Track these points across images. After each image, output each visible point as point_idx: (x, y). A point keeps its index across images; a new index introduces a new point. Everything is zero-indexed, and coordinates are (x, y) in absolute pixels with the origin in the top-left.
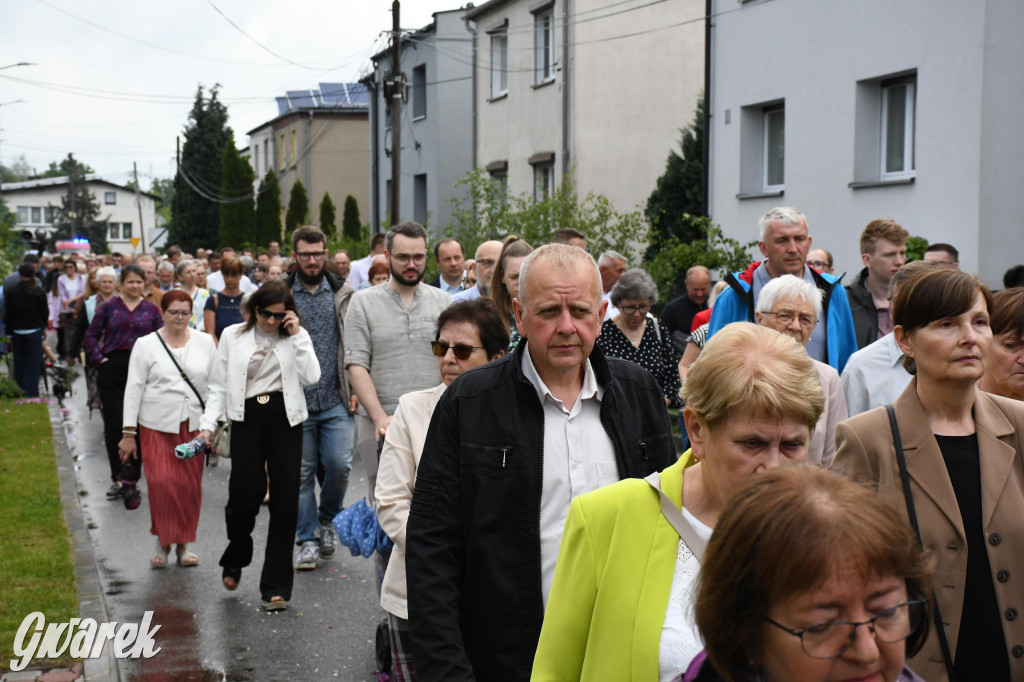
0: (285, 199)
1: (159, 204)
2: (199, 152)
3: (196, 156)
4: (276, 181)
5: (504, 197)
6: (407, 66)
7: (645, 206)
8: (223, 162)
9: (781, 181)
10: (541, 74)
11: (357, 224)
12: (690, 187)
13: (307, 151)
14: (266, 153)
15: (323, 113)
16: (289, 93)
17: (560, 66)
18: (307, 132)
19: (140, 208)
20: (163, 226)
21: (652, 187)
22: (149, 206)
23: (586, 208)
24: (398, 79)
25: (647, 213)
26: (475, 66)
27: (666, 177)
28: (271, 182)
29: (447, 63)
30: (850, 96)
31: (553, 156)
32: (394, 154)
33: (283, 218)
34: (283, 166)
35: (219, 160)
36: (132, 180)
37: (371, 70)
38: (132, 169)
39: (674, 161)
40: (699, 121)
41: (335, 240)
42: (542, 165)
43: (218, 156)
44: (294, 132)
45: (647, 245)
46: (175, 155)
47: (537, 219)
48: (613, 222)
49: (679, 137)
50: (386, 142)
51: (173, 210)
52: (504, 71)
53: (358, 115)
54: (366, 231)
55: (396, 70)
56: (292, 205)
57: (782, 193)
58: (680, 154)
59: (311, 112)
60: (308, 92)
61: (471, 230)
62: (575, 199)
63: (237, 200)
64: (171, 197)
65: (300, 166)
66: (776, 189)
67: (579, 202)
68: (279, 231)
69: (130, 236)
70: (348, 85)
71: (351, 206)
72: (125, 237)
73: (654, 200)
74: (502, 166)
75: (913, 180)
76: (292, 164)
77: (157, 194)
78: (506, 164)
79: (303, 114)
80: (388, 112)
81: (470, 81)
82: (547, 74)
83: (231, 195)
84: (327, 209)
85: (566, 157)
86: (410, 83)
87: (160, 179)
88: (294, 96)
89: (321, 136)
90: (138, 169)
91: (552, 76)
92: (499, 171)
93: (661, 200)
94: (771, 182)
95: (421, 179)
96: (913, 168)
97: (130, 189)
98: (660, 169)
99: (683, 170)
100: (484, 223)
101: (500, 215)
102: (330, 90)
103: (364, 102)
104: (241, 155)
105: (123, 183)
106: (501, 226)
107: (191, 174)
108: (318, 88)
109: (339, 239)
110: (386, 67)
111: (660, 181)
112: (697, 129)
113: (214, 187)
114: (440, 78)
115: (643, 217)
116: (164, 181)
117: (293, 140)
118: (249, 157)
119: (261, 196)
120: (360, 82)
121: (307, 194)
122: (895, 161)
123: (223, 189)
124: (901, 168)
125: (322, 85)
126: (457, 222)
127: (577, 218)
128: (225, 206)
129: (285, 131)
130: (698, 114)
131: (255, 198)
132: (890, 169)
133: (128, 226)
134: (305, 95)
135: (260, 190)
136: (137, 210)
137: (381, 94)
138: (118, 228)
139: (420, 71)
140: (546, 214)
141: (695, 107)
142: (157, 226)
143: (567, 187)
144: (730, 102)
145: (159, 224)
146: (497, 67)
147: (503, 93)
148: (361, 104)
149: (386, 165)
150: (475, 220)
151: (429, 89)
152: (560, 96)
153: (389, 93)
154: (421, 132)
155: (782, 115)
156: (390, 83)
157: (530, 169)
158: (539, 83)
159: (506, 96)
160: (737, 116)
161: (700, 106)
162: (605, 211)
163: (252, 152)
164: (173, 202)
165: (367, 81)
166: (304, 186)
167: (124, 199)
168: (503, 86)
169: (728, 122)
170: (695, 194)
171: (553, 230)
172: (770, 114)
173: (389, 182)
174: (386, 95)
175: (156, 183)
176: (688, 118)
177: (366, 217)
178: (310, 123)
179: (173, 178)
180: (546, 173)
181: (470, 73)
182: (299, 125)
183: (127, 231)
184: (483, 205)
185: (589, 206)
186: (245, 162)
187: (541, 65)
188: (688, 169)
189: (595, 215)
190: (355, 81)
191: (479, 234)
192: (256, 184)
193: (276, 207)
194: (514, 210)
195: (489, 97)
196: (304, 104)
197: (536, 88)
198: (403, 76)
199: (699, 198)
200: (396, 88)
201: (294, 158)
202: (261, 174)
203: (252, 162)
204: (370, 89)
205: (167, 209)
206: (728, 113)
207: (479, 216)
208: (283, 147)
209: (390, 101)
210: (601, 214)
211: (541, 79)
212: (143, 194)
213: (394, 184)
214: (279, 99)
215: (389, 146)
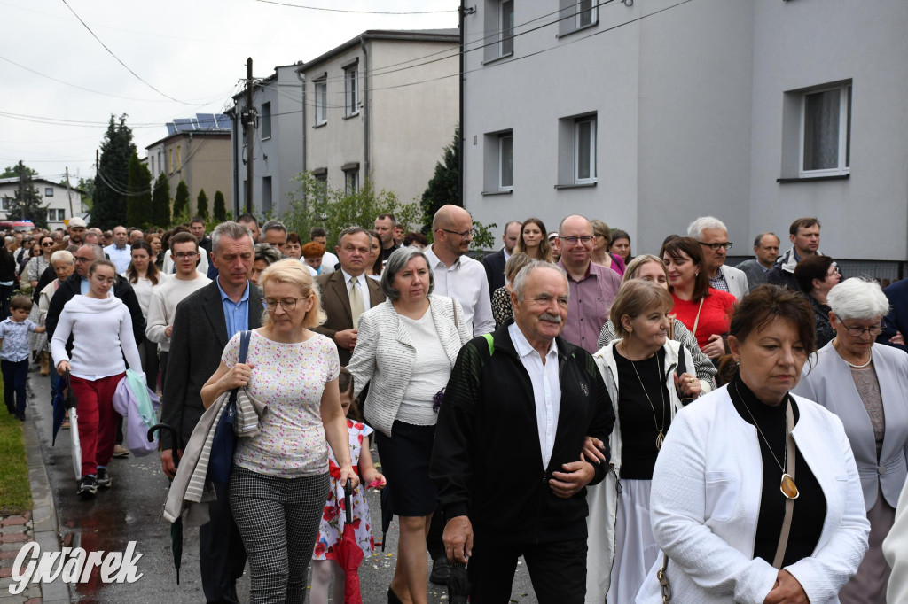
0: (173, 193)
1: (83, 196)
2: (112, 161)
3: (110, 163)
4: (166, 181)
5: (324, 192)
6: (258, 103)
7: (420, 199)
8: (129, 167)
9: (511, 184)
10: (350, 110)
11: (224, 211)
12: (451, 187)
13: (188, 160)
14: (159, 161)
15: (198, 135)
16: (175, 120)
17: (362, 104)
18: (188, 148)
19: (70, 199)
20: (87, 212)
21: (425, 186)
22: (77, 198)
23: (381, 202)
24: (251, 111)
25: (422, 204)
26: (304, 103)
27: (434, 180)
28: (163, 180)
29: (285, 101)
30: (554, 128)
31: (358, 165)
32: (249, 163)
33: (171, 206)
34: (171, 170)
35: (126, 166)
36: (65, 180)
37: (233, 105)
38: (65, 172)
39: (440, 169)
40: (456, 143)
41: (208, 221)
42: (351, 171)
43: (126, 163)
44: (179, 147)
45: (422, 225)
46: (95, 163)
47: (347, 207)
48: (398, 210)
49: (443, 153)
50: (243, 155)
51: (94, 200)
52: (324, 107)
53: (223, 136)
54: (229, 215)
55: (249, 106)
56: (177, 197)
57: (511, 191)
58: (444, 164)
59: (191, 134)
60: (189, 120)
61: (302, 215)
62: (373, 194)
63: (139, 194)
64: (93, 190)
65: (183, 171)
66: (507, 189)
67: (376, 196)
68: (169, 215)
69: (63, 218)
70: (217, 115)
71: (219, 198)
72: (59, 219)
73: (426, 195)
74: (323, 171)
75: (595, 184)
76: (178, 169)
77: (82, 189)
78: (326, 170)
79: (185, 135)
80: (244, 134)
81: (302, 113)
82: (353, 110)
83: (136, 191)
84: (202, 200)
85: (367, 166)
86: (260, 115)
87: (85, 179)
88: (178, 122)
89: (198, 150)
90: (69, 172)
91: (357, 111)
92: (322, 175)
93: (431, 196)
94: (504, 185)
95: (268, 180)
96: (596, 176)
97: (64, 186)
98: (431, 175)
99: (446, 175)
100: (311, 209)
101: (322, 205)
102: (204, 118)
103: (228, 127)
104: (142, 163)
105: (58, 182)
106: (323, 212)
107: (106, 175)
108: (196, 117)
109: (211, 221)
110: (243, 103)
111: (430, 182)
112: (455, 148)
113: (123, 185)
114: (280, 112)
115: (419, 206)
116: (89, 180)
117: (179, 152)
118: (147, 164)
119: (156, 191)
120: (225, 113)
121: (189, 190)
122: (584, 172)
123: (128, 187)
124: (588, 177)
125: (198, 115)
126: (293, 209)
127: (374, 207)
128: (131, 198)
129: (172, 146)
130: (455, 137)
131: (152, 192)
132: (580, 177)
133: (62, 211)
134: (186, 122)
135: (155, 187)
136: (68, 201)
137: (240, 121)
138: (55, 213)
139: (267, 106)
140: (353, 203)
141: (454, 134)
142: (82, 212)
143: (368, 185)
144: (477, 130)
145: (84, 210)
146: (320, 104)
147: (324, 122)
148: (226, 129)
149: (243, 170)
150: (305, 207)
151: (272, 118)
152: (363, 124)
153: (245, 121)
154: (268, 148)
155: (512, 138)
156: (246, 114)
157: (343, 173)
158: (348, 115)
159: (326, 124)
160: (481, 140)
161: (457, 133)
162: (393, 203)
163: (149, 161)
164: (94, 195)
165: (230, 113)
166: (187, 184)
167: (58, 192)
168: (324, 117)
169: (475, 144)
170: (454, 191)
171: (358, 215)
172: (503, 139)
173: (245, 181)
174: (242, 123)
175: (82, 181)
176: (449, 140)
177: (229, 206)
178: (190, 141)
179: (93, 178)
180: (353, 177)
181: (301, 109)
182: (182, 143)
183: (61, 215)
184: (311, 197)
185: (382, 199)
186: (145, 167)
187: (350, 103)
188: (449, 175)
189: (387, 204)
190: (222, 113)
191: (308, 217)
192: (153, 183)
193: (167, 199)
194: (332, 201)
195: (314, 125)
196: (186, 128)
197: (346, 119)
198: (255, 109)
199: (457, 194)
200: (250, 118)
201: (179, 165)
202: (156, 176)
203: (149, 168)
204: (232, 118)
205: (90, 200)
206: (475, 137)
207: (308, 204)
208: (172, 158)
209: (246, 127)
210: (390, 205)
211: (350, 113)
212: (72, 189)
213: (249, 183)
214: (168, 125)
215: (246, 158)
